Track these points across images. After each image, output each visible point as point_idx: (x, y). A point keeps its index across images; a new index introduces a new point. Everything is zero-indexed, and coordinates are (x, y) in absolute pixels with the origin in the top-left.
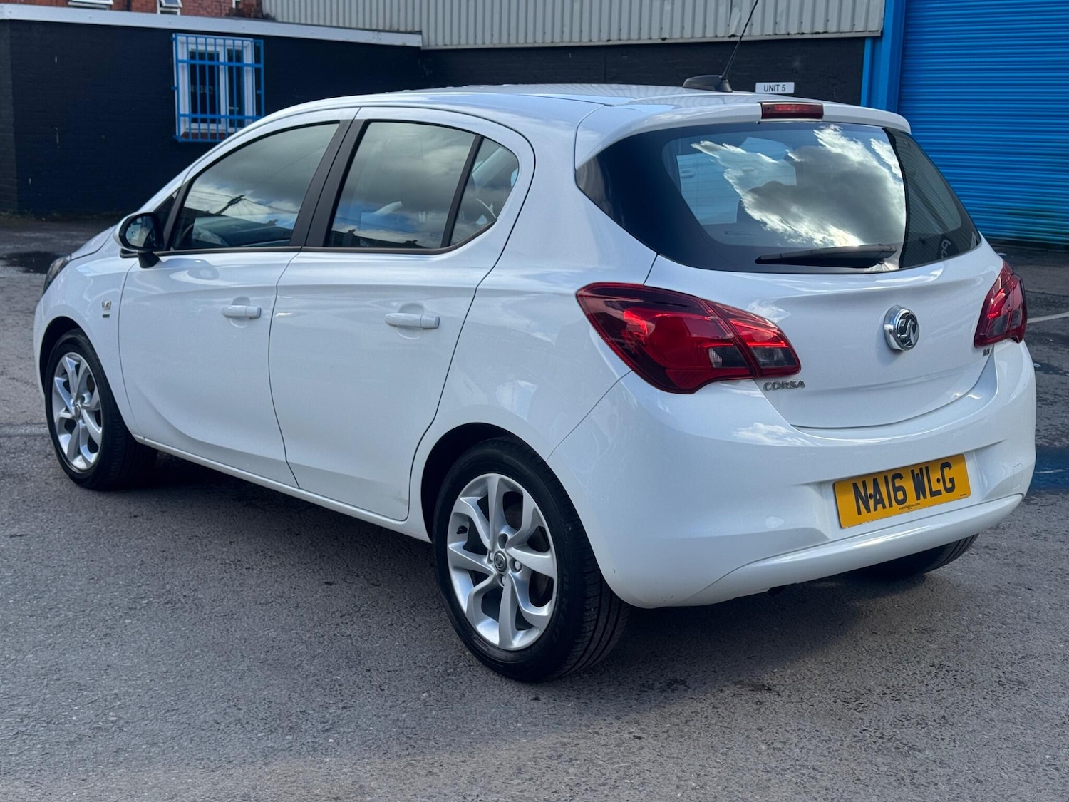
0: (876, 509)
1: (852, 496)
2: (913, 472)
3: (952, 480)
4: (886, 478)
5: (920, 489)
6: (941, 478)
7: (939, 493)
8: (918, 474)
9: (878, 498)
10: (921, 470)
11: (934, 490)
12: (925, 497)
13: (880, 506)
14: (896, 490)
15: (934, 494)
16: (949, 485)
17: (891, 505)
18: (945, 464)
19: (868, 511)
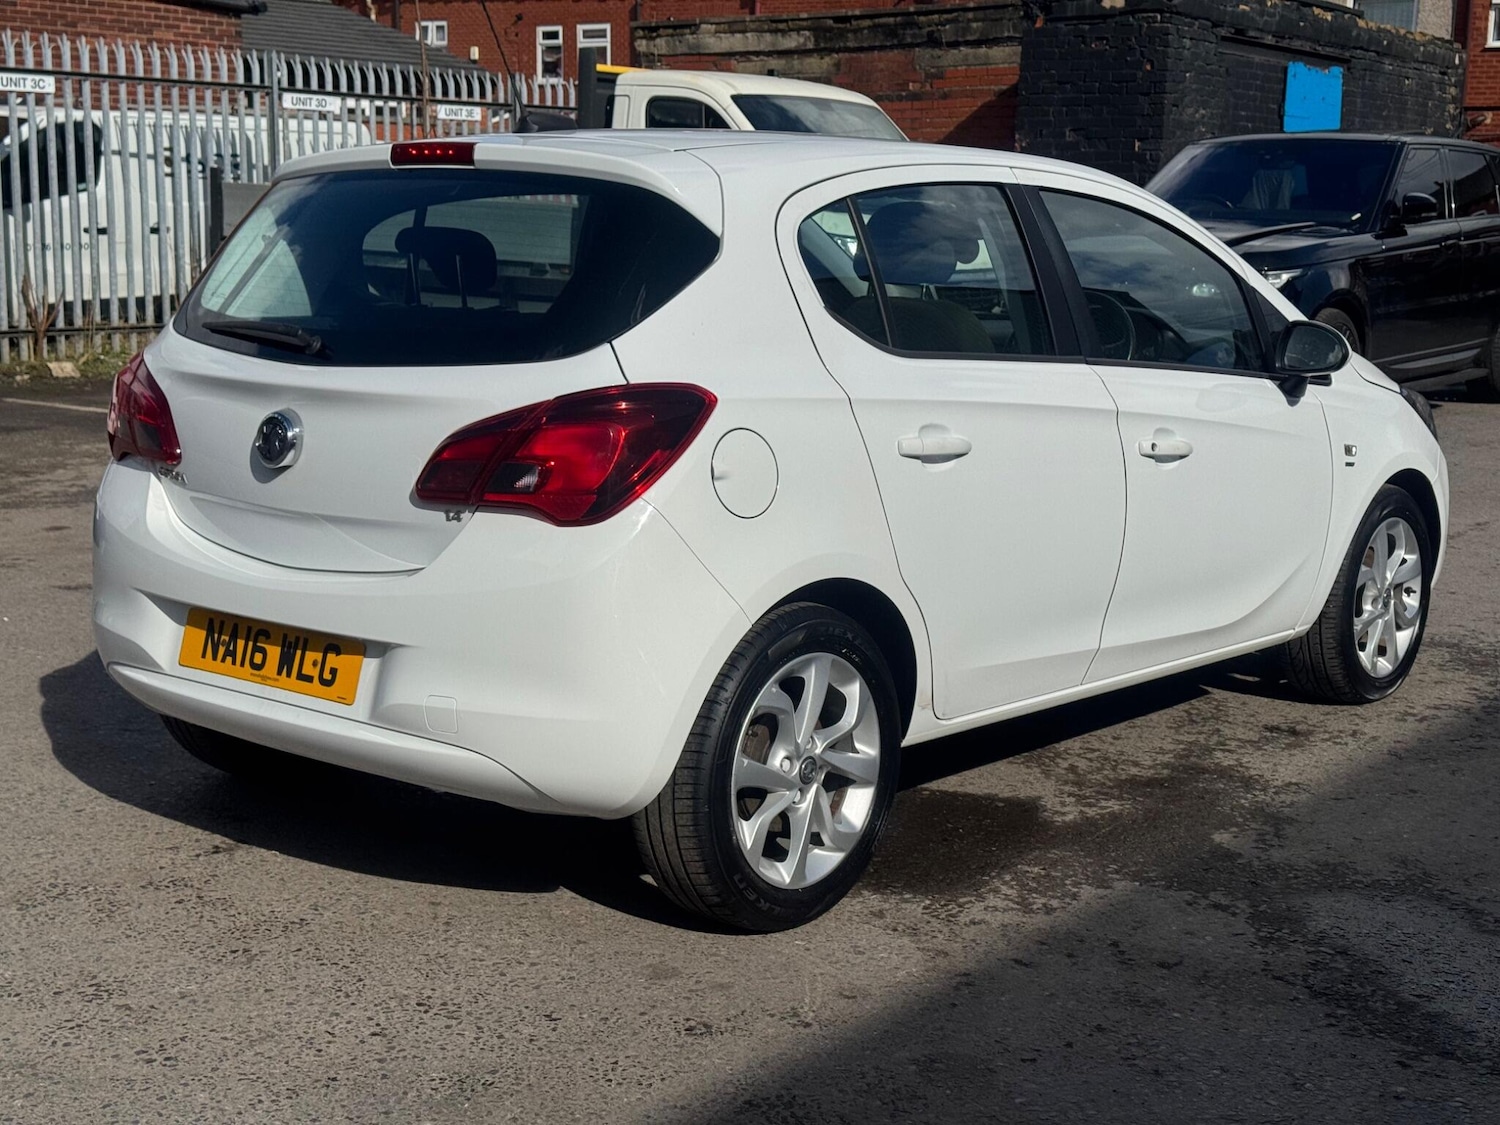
0: (223, 660)
1: (203, 633)
2: (285, 636)
3: (334, 671)
4: (249, 629)
5: (286, 662)
6: (320, 660)
7: (309, 679)
8: (290, 643)
9: (231, 648)
10: (298, 639)
11: (304, 672)
12: (289, 675)
13: (229, 659)
14: (256, 649)
15: (302, 677)
16: (327, 676)
17: (242, 665)
18: (335, 644)
19: (215, 658)
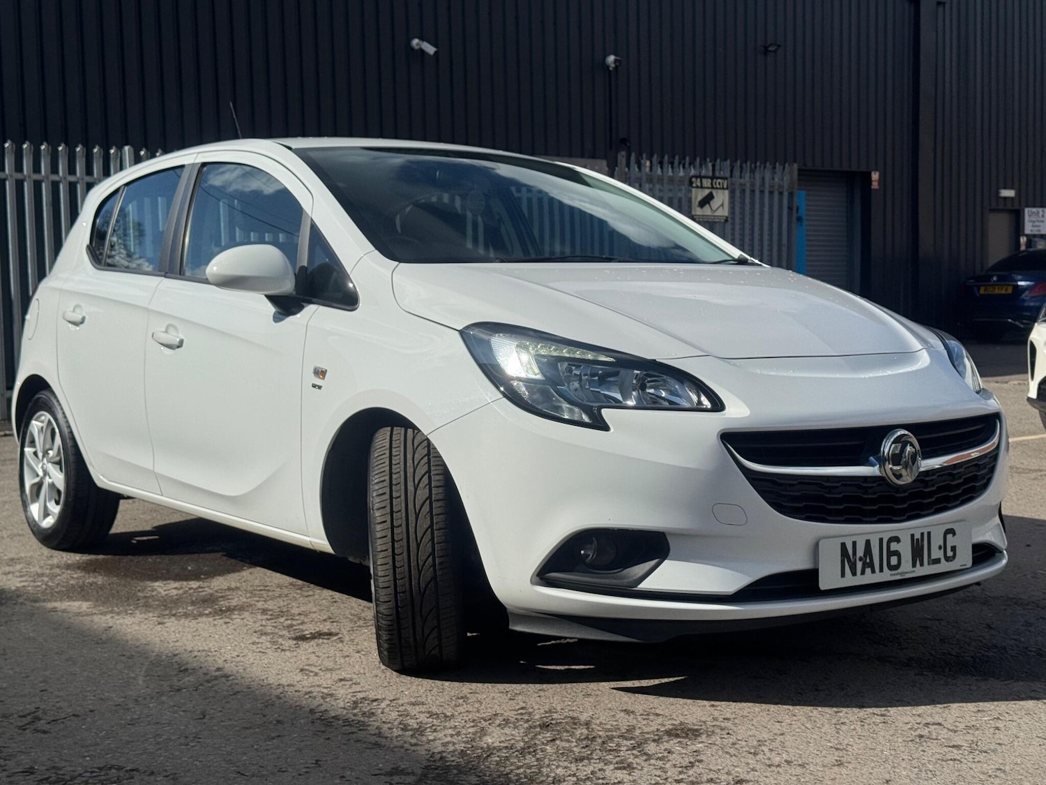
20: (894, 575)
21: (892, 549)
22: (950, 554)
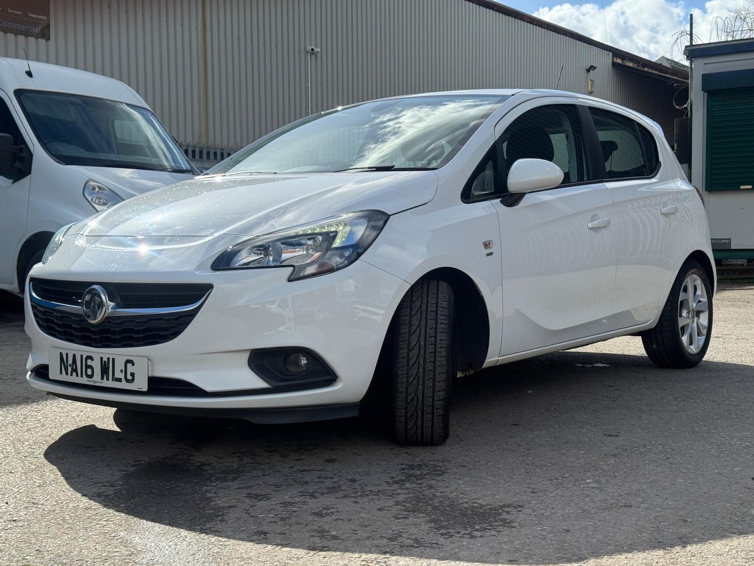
20: (89, 381)
21: (88, 364)
22: (129, 377)
